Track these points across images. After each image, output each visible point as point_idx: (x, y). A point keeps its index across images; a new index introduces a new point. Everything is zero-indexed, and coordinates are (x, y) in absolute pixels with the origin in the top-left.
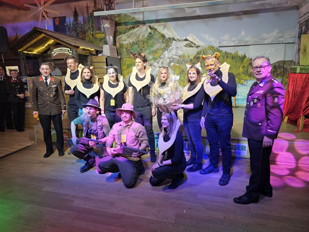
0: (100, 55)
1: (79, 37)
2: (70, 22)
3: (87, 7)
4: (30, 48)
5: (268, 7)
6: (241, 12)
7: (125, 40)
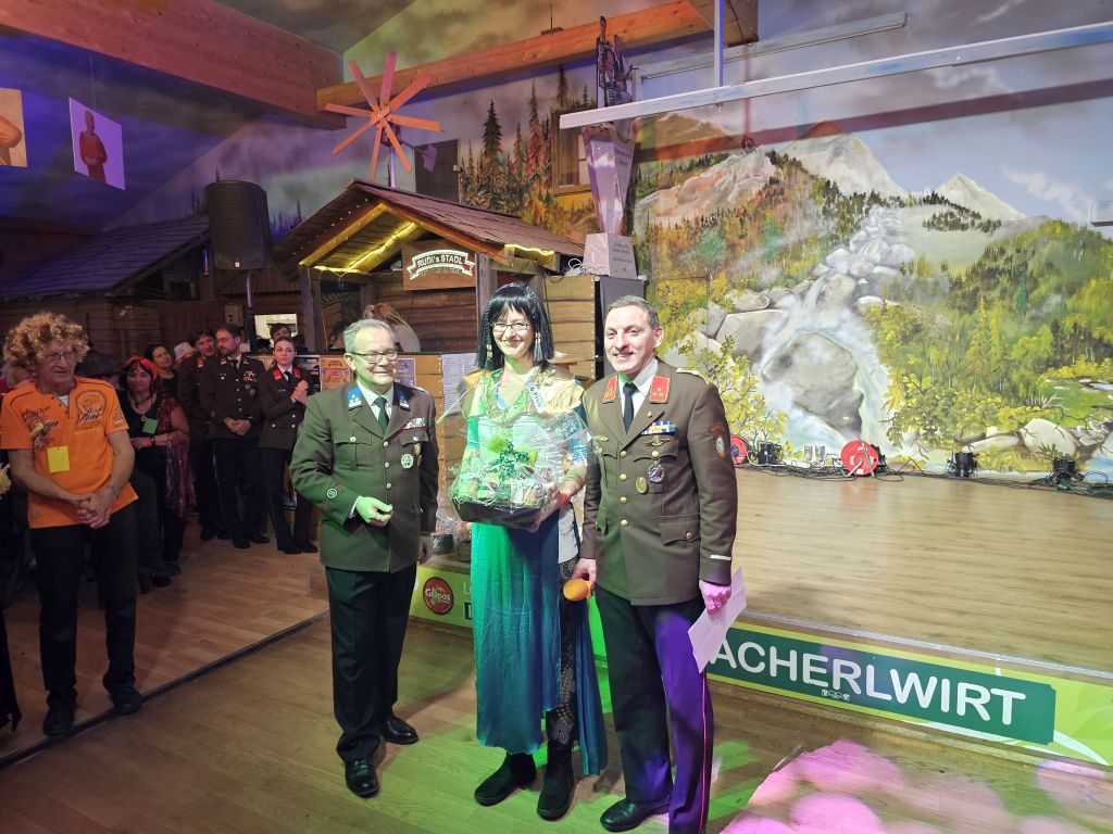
0: (572, 272)
1: (500, 211)
2: (471, 160)
3: (534, 103)
4: (337, 255)
7: (669, 211)
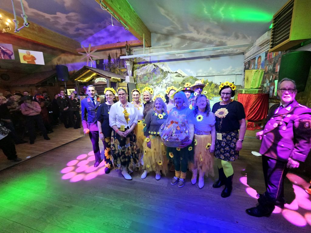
0: (124, 82)
1: (111, 72)
2: (106, 63)
3: (116, 54)
4: (82, 78)
5: (225, 53)
6: (209, 56)
